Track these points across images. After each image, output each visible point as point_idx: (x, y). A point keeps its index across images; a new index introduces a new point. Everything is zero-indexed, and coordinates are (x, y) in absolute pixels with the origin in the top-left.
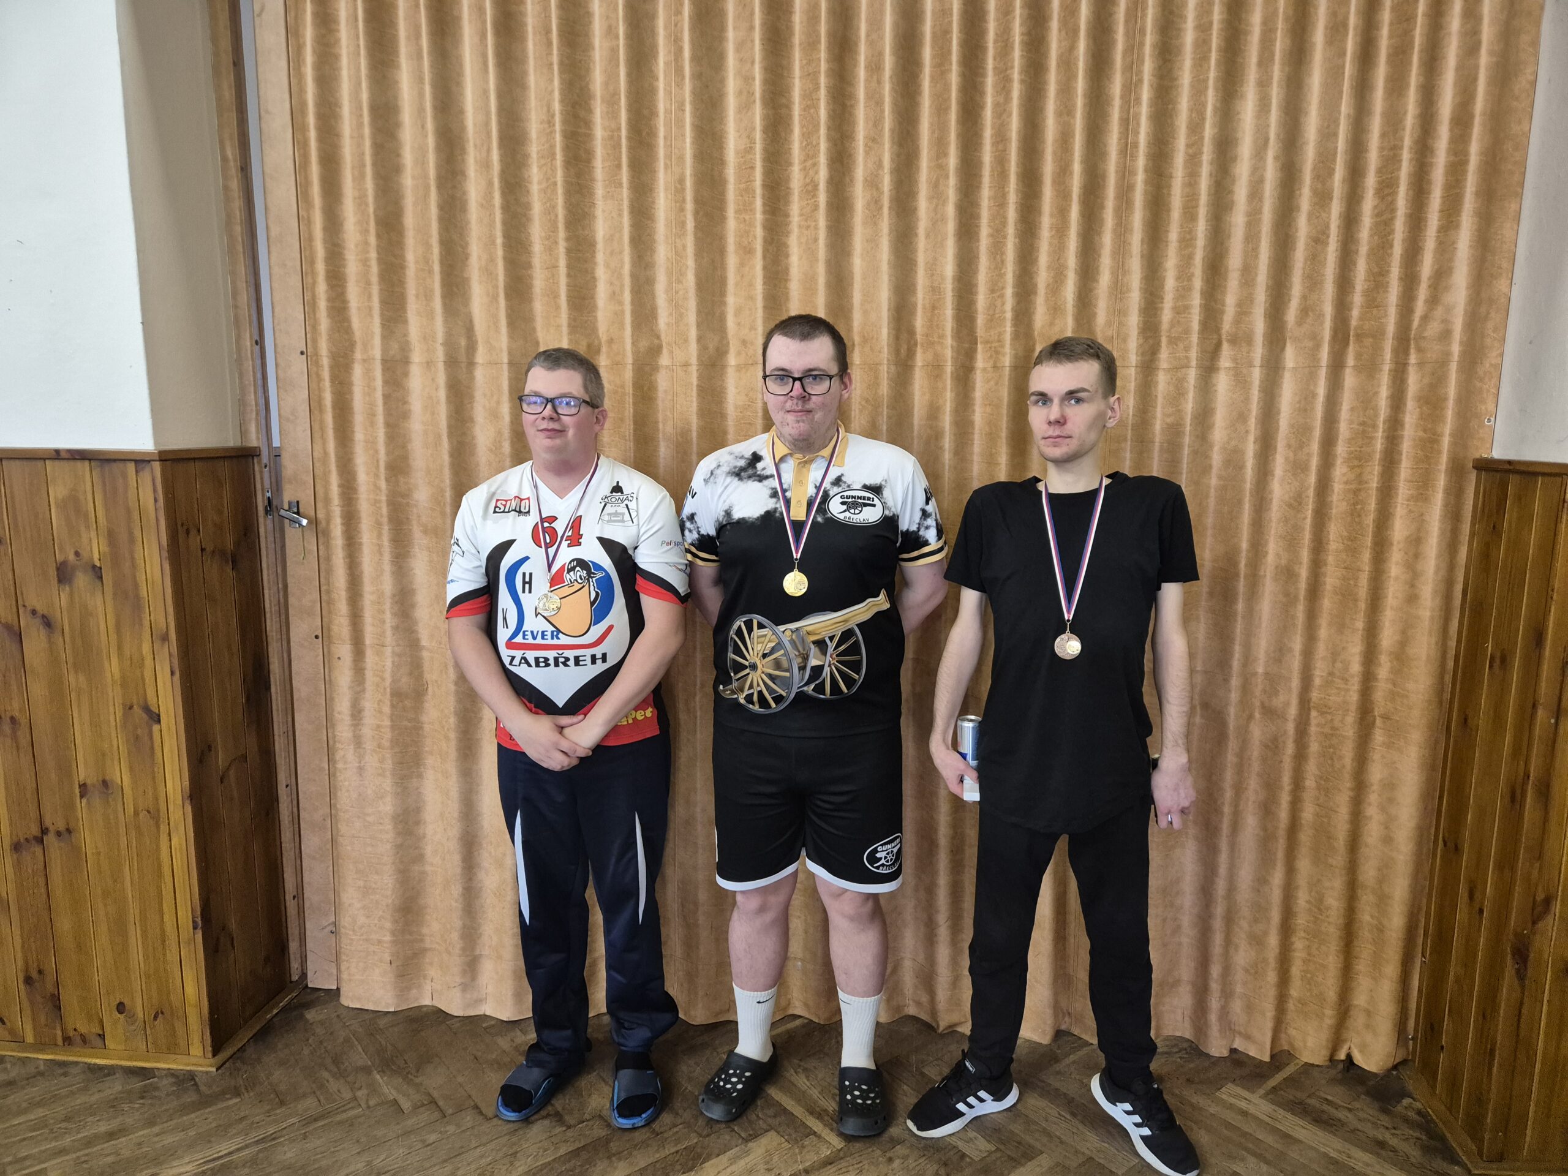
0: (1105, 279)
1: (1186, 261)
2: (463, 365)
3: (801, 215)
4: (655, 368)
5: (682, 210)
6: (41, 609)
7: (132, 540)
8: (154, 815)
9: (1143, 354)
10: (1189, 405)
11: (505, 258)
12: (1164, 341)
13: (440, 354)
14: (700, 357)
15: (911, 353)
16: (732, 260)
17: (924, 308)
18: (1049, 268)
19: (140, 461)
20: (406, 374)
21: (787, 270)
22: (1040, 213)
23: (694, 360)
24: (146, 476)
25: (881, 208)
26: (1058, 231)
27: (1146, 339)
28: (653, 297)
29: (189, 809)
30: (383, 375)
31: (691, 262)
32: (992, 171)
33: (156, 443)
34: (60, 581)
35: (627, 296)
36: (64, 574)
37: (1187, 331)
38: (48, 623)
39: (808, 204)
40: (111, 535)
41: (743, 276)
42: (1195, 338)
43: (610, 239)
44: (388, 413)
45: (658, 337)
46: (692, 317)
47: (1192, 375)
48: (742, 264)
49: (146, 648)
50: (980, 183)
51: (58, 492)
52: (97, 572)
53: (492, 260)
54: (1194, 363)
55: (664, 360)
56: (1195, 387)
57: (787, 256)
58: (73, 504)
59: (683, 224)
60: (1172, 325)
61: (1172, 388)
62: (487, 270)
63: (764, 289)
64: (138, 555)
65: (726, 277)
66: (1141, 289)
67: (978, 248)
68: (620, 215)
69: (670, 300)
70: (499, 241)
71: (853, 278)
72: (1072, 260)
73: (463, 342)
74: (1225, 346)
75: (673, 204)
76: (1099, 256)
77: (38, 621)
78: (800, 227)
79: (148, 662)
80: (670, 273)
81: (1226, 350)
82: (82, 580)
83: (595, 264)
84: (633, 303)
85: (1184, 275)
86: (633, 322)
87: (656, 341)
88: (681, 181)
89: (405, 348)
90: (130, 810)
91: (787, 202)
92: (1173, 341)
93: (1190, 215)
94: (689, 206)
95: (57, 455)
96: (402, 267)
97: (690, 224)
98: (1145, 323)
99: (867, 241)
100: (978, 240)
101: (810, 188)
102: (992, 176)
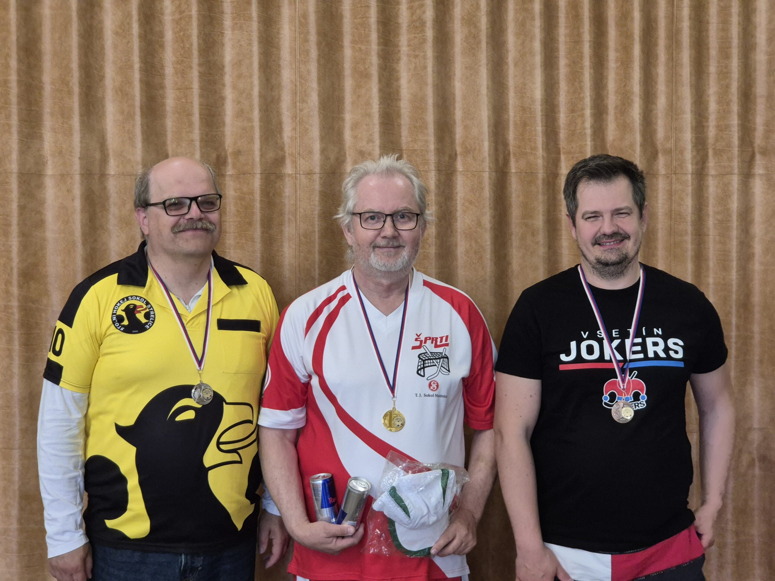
0: (661, 102)
1: (725, 89)
2: (96, 177)
3: (409, 45)
4: (280, 177)
5: (306, 40)
9: (697, 163)
10: (735, 205)
11: (141, 81)
12: (711, 152)
13: (76, 167)
14: (322, 166)
15: (506, 162)
16: (348, 84)
17: (515, 124)
18: (616, 92)
20: (40, 186)
21: (397, 92)
22: (607, 48)
23: (317, 170)
25: (479, 42)
26: (622, 63)
27: (698, 151)
28: (279, 114)
30: (20, 187)
31: (314, 85)
32: (567, 13)
35: (256, 114)
37: (729, 145)
39: (415, 37)
41: (359, 96)
42: (736, 151)
43: (238, 64)
44: (23, 222)
45: (282, 149)
46: (315, 132)
47: (735, 181)
48: (358, 86)
50: (558, 23)
53: (127, 81)
54: (736, 171)
55: (288, 169)
56: (738, 190)
57: (398, 79)
59: (307, 52)
60: (717, 140)
61: (719, 191)
62: (121, 91)
63: (380, 108)
65: (343, 97)
66: (691, 111)
67: (558, 74)
68: (250, 44)
69: (294, 117)
70: (137, 66)
71: (454, 99)
72: (636, 87)
73: (98, 155)
74: (758, 157)
75: (297, 35)
76: (656, 83)
78: (409, 56)
80: (294, 93)
81: (759, 160)
83: (224, 85)
84: (261, 120)
85: (724, 101)
86: (261, 137)
87: (280, 153)
88: (305, 16)
89: (40, 162)
91: (397, 35)
92: (718, 153)
93: (725, 54)
94: (313, 37)
96: (40, 88)
97: (314, 53)
98: (697, 138)
99: (466, 68)
100: (558, 69)
101: (417, 24)
102: (567, 18)
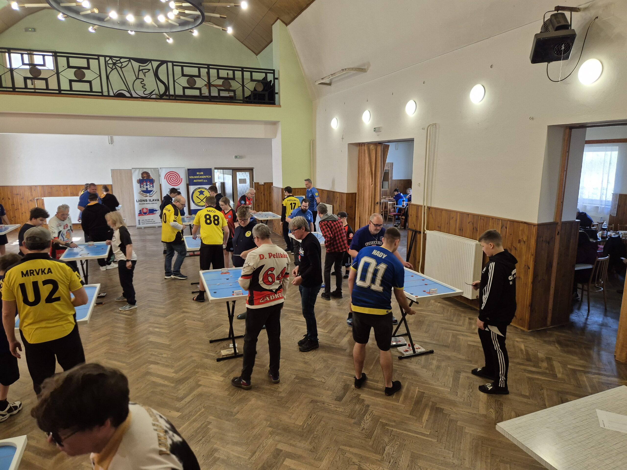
6: (515, 246)
7: (531, 238)
8: (526, 284)
19: (534, 225)
24: (535, 228)
29: (532, 285)
33: (538, 222)
34: (519, 242)
36: (519, 241)
38: (516, 249)
40: (528, 237)
49: (530, 256)
51: (521, 228)
52: (525, 242)
58: (523, 231)
64: (531, 240)
77: (514, 248)
79: (530, 259)
82: (522, 243)
90: (523, 283)
95: (522, 222)
